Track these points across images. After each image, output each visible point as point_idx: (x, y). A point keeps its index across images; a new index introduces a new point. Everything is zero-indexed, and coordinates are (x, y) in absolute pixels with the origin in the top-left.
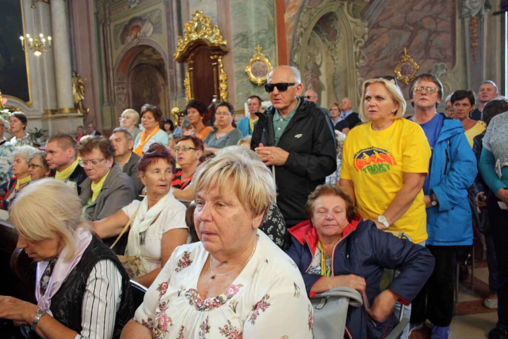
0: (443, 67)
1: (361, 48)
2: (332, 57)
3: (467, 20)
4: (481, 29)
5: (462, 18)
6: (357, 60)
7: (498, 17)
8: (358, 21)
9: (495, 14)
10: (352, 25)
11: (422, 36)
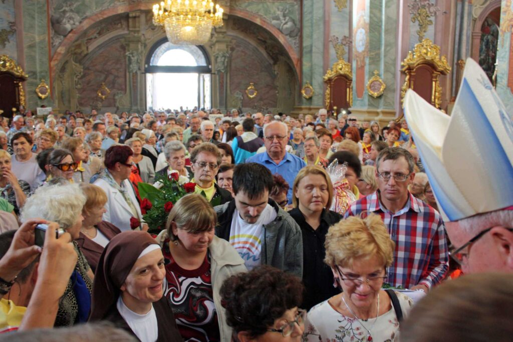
0: (121, 93)
1: (78, 79)
2: (61, 81)
3: (131, 74)
4: (137, 79)
5: (129, 72)
6: (76, 85)
7: (143, 75)
8: (78, 64)
9: (142, 73)
10: (74, 66)
11: (111, 78)
